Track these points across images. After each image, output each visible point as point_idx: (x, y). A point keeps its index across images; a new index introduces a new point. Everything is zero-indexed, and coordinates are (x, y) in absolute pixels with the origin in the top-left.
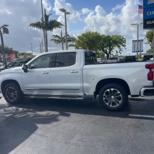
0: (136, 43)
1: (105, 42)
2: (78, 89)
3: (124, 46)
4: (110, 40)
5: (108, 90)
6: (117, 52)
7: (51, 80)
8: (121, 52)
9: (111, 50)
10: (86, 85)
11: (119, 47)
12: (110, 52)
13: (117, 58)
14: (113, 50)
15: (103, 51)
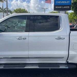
2: (63, 57)
7: (29, 47)
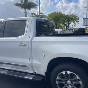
0: (85, 20)
1: (66, 19)
3: (77, 22)
4: (68, 18)
5: (64, 73)
6: (73, 26)
8: (75, 25)
9: (69, 24)
10: (35, 62)
11: (74, 22)
12: (68, 26)
13: (72, 30)
14: (70, 24)
15: (64, 24)
